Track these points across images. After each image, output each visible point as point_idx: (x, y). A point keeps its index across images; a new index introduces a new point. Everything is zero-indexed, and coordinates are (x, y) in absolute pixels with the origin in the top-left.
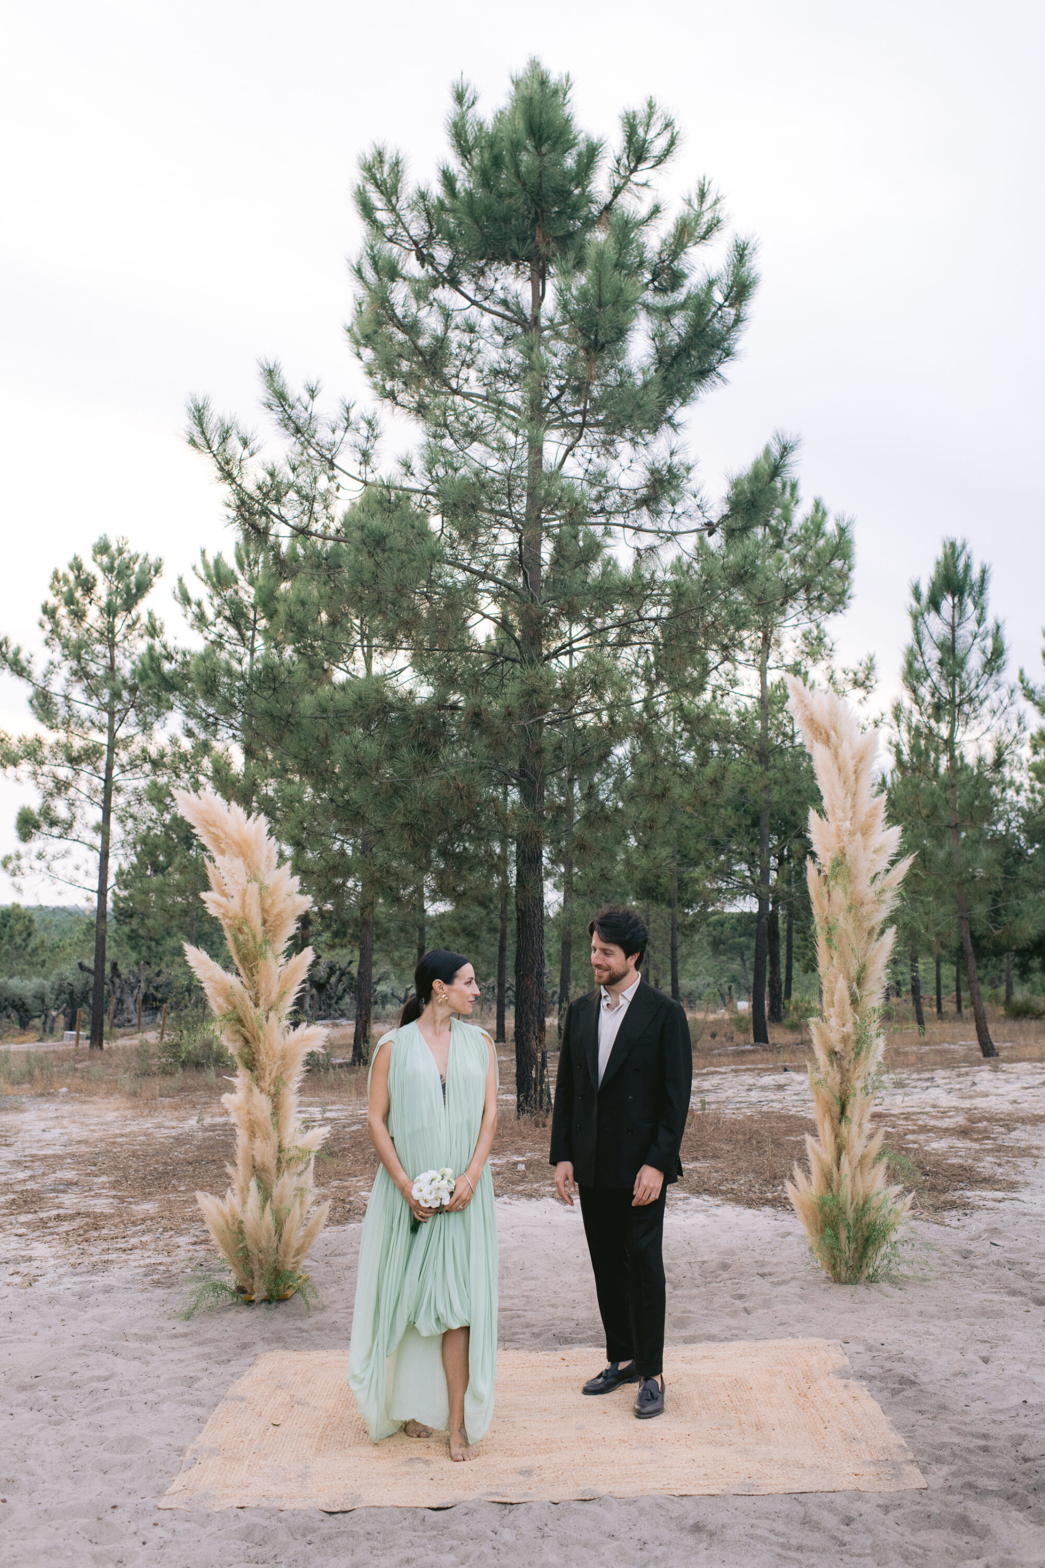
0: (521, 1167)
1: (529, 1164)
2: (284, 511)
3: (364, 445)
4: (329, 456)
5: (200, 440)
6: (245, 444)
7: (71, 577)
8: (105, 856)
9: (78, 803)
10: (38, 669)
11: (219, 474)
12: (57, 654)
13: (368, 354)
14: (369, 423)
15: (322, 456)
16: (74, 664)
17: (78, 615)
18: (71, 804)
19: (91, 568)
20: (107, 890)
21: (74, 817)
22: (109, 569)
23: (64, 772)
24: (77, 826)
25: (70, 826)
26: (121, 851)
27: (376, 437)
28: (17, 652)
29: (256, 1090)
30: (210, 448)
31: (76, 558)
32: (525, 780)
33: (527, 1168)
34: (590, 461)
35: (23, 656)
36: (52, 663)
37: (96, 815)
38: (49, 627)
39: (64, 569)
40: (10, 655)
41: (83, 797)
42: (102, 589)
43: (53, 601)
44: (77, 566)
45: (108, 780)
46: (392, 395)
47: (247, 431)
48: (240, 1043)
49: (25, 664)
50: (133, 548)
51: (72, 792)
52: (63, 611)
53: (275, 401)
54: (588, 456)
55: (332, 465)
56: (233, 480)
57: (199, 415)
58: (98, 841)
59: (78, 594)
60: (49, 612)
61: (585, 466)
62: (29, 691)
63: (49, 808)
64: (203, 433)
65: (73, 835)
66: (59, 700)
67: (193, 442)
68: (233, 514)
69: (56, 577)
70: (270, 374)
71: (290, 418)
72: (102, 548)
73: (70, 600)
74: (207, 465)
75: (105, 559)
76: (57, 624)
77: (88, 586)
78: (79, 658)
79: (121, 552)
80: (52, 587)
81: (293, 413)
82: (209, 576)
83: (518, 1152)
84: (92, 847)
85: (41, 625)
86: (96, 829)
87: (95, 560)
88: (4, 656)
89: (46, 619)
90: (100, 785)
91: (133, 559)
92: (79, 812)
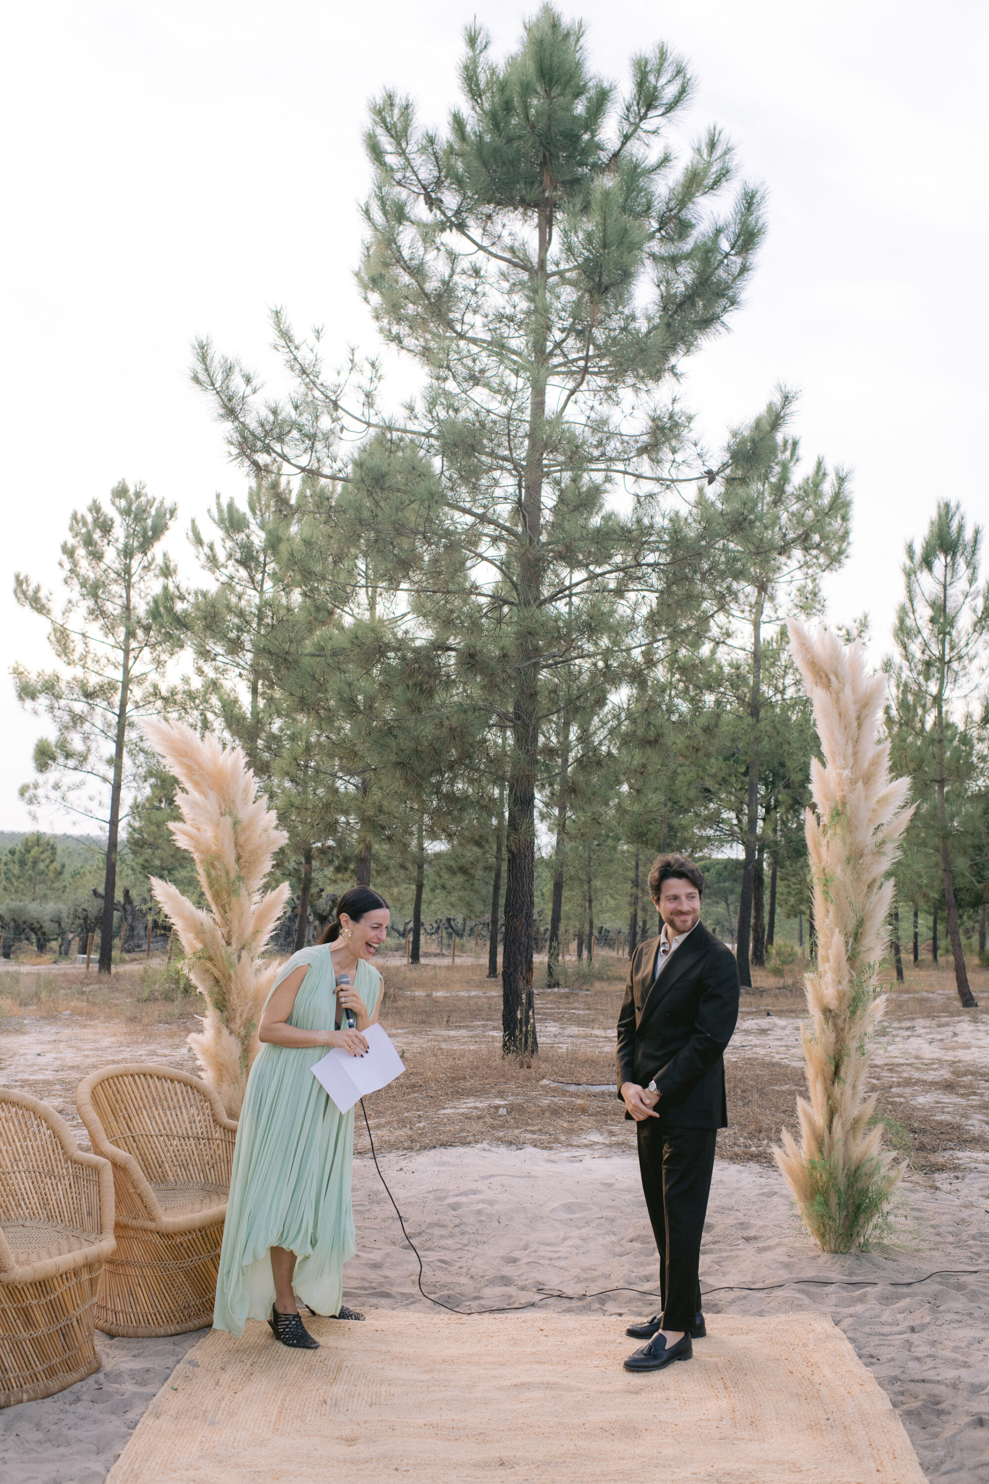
0: (503, 1111)
1: (511, 1109)
2: (286, 450)
3: (367, 387)
4: (334, 398)
5: (203, 377)
6: (248, 380)
7: (89, 519)
8: (117, 788)
9: (92, 737)
10: (57, 607)
11: (222, 411)
12: (75, 591)
13: (375, 298)
14: (373, 365)
15: (327, 397)
16: (90, 603)
17: (97, 556)
18: (86, 738)
19: (110, 510)
20: (118, 821)
21: (89, 750)
22: (126, 512)
23: (80, 707)
24: (92, 759)
25: (85, 759)
26: (134, 784)
27: (380, 378)
28: (37, 590)
29: (225, 1032)
30: (213, 384)
31: (95, 501)
32: (519, 722)
33: (509, 1113)
34: (592, 408)
35: (42, 594)
36: (70, 602)
37: (110, 748)
38: (68, 566)
39: (83, 510)
40: (30, 593)
41: (97, 731)
42: (119, 532)
43: (71, 541)
44: (96, 508)
45: (122, 715)
46: (398, 339)
47: (250, 369)
48: (210, 983)
49: (44, 601)
50: (150, 491)
51: (87, 726)
52: (81, 552)
53: (282, 342)
54: (590, 403)
55: (336, 406)
56: (236, 418)
57: (203, 352)
58: (111, 774)
59: (97, 535)
60: (69, 552)
61: (587, 413)
62: (48, 627)
63: (65, 740)
64: (207, 370)
65: (88, 768)
66: (77, 637)
67: (196, 379)
68: (235, 451)
69: (74, 517)
70: (277, 313)
71: (295, 359)
72: (121, 492)
73: (89, 542)
74: (210, 403)
75: (123, 503)
76: (75, 564)
77: (106, 528)
78: (96, 597)
79: (138, 495)
80: (71, 529)
81: (299, 354)
82: (222, 521)
83: (501, 1094)
84: (105, 779)
85: (61, 564)
86: (110, 762)
87: (113, 504)
88: (24, 593)
89: (65, 558)
90: (114, 720)
91: (150, 503)
92: (94, 746)
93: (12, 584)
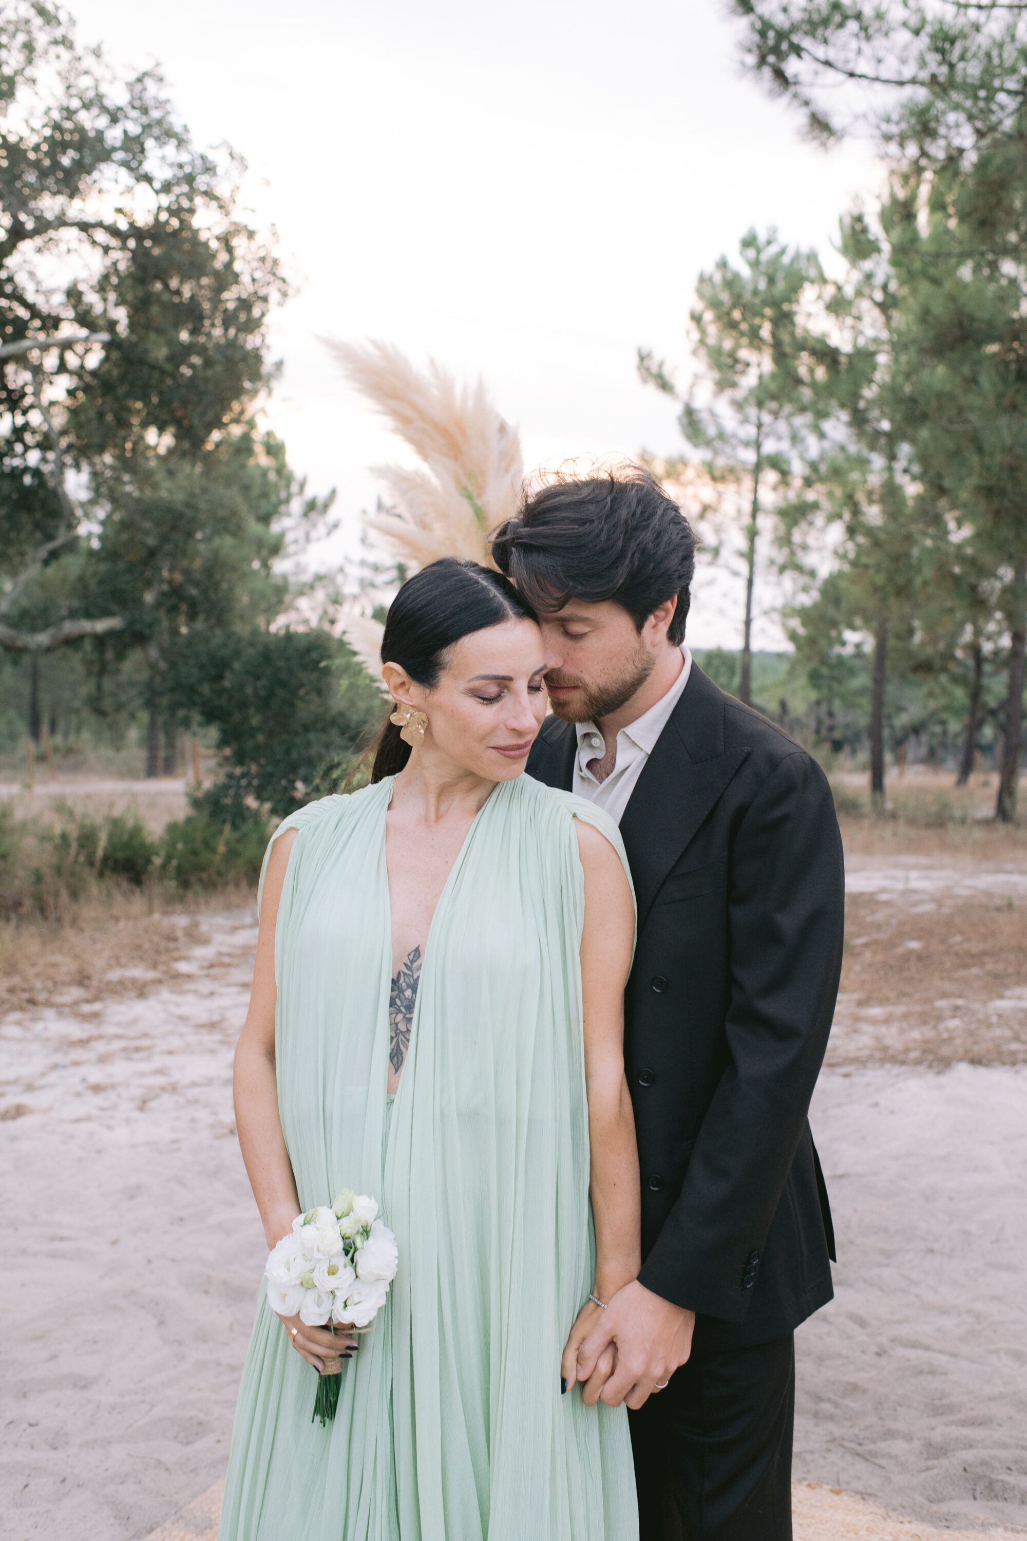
7: (717, 278)
8: (750, 583)
9: (724, 527)
10: (681, 383)
12: (700, 365)
18: (718, 530)
19: (739, 264)
21: (721, 543)
22: (756, 263)
28: (661, 365)
31: (722, 256)
35: (667, 370)
36: (696, 375)
38: (696, 335)
39: (709, 267)
40: (655, 369)
41: (728, 521)
43: (700, 306)
44: (723, 264)
49: (669, 377)
51: (718, 518)
52: (709, 317)
56: (754, 11)
58: (744, 568)
59: (725, 295)
60: (697, 319)
62: (677, 409)
65: (721, 562)
66: (704, 416)
69: (702, 278)
72: (749, 242)
73: (716, 304)
75: (751, 253)
76: (703, 331)
77: (734, 285)
78: (722, 366)
79: (769, 243)
80: (698, 291)
84: (736, 574)
85: (688, 333)
86: (741, 554)
87: (741, 253)
88: (648, 369)
89: (692, 326)
90: (747, 507)
91: (783, 252)
92: (724, 536)
93: (635, 360)
